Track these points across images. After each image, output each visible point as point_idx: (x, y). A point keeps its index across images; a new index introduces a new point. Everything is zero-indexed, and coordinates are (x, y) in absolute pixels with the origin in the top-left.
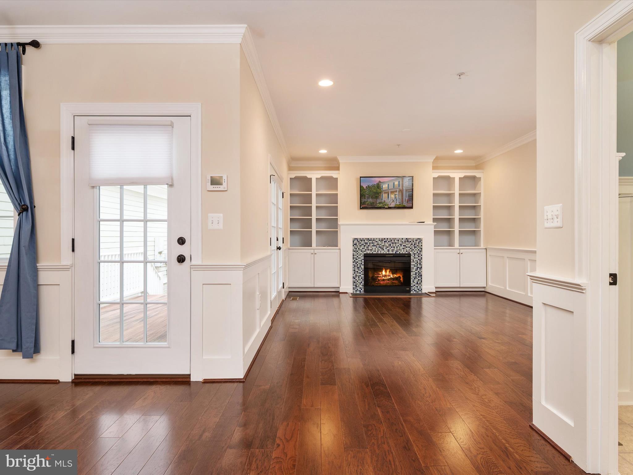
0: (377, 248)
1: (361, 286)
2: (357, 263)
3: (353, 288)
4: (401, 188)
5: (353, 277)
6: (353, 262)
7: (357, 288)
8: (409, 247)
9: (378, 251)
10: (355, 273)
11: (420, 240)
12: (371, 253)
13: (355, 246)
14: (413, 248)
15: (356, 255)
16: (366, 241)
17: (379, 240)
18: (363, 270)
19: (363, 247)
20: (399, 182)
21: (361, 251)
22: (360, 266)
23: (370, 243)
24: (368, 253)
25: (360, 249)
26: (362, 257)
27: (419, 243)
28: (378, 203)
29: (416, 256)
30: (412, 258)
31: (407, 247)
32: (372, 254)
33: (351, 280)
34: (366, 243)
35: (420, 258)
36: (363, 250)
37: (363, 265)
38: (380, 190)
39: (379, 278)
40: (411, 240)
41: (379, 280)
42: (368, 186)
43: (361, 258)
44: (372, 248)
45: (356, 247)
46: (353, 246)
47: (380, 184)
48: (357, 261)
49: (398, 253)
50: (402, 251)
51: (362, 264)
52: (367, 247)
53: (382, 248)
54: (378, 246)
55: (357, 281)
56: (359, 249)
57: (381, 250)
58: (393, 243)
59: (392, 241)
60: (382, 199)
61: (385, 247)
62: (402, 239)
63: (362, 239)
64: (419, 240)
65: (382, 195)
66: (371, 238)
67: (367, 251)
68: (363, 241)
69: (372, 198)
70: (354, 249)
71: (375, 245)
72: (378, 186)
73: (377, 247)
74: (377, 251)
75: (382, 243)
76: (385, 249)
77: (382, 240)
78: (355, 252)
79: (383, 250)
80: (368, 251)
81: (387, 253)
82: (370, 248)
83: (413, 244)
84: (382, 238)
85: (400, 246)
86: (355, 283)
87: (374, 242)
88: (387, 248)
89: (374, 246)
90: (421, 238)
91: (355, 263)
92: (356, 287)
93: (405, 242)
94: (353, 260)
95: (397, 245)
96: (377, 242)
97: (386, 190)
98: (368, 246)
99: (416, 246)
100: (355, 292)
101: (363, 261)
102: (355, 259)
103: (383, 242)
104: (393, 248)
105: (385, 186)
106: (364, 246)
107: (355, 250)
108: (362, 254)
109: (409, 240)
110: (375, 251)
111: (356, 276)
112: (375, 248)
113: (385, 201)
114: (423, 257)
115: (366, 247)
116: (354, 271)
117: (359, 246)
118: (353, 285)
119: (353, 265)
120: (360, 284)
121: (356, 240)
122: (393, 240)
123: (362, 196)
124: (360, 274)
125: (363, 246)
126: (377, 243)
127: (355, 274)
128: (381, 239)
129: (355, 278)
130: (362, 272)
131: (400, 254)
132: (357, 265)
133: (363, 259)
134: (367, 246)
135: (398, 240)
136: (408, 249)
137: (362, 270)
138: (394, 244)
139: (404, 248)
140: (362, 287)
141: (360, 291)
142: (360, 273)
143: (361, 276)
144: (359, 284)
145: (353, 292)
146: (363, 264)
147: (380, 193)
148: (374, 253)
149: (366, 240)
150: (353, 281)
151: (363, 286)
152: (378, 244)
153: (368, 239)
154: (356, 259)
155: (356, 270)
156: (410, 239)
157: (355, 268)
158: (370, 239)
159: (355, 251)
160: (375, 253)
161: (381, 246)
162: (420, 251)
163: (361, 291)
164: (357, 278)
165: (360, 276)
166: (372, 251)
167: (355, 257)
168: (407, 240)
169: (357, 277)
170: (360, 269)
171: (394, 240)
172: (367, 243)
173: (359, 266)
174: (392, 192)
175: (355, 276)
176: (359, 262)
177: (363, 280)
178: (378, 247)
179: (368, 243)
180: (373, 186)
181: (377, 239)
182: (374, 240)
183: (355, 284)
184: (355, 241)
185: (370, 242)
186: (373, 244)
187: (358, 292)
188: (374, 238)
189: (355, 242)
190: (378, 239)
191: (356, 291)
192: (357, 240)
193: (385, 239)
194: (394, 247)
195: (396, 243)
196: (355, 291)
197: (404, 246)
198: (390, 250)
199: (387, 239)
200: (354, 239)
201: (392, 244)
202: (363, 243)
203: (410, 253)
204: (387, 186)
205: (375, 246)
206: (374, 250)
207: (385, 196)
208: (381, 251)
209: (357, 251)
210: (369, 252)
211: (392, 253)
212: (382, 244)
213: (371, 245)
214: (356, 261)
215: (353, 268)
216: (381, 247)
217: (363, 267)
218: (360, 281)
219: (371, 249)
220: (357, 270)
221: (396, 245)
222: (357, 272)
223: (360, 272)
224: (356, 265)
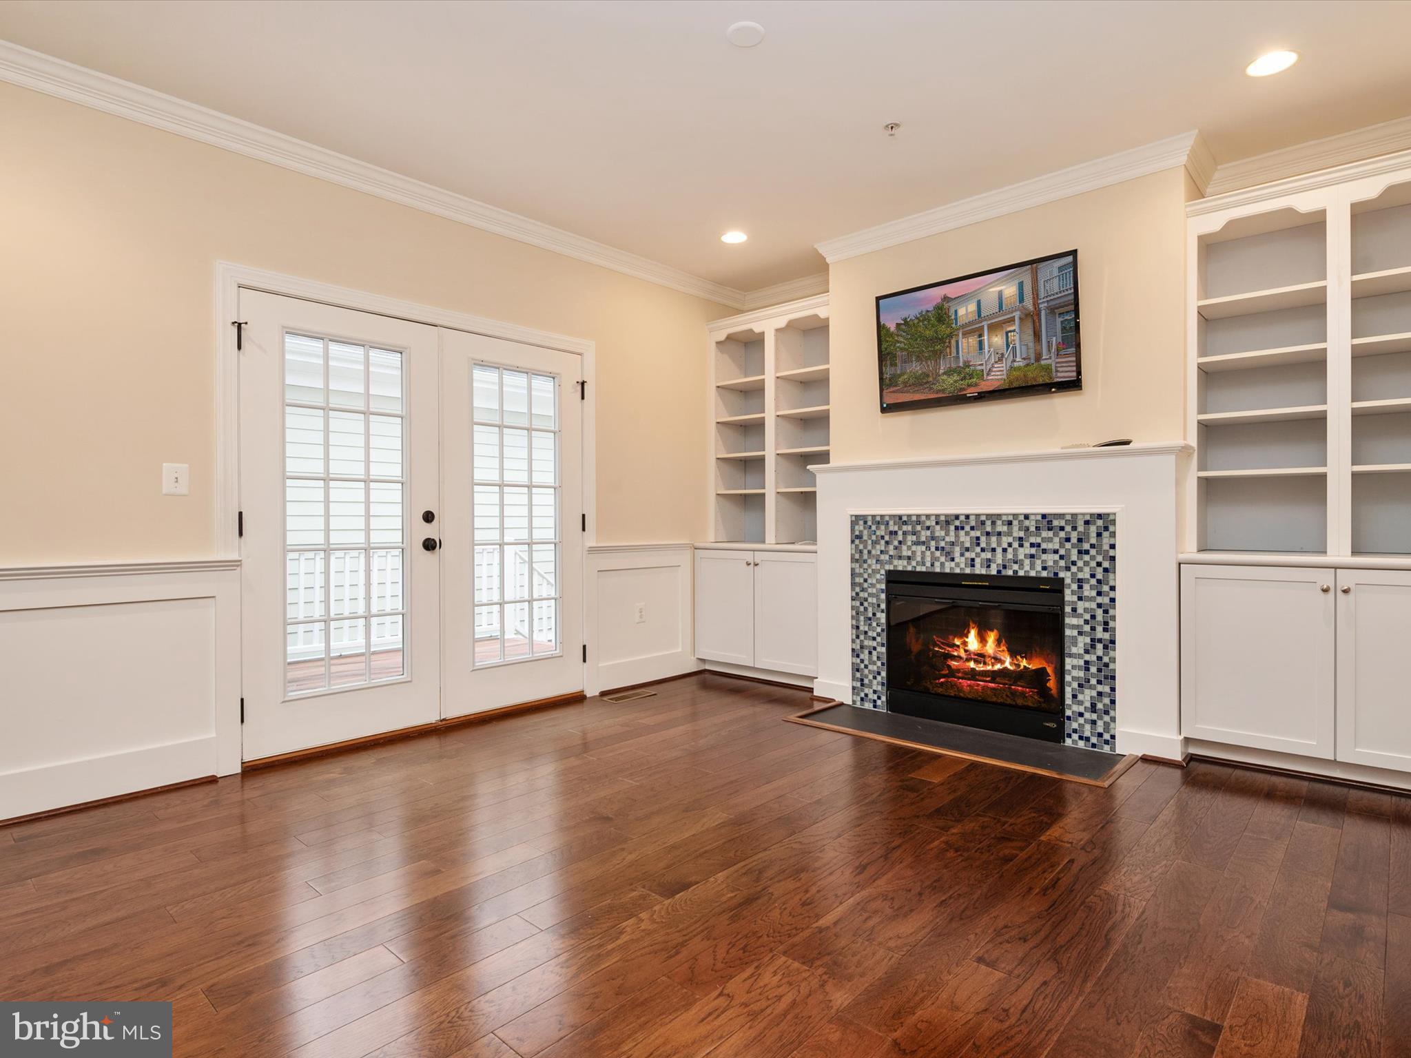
0: (928, 553)
1: (878, 684)
2: (866, 604)
3: (854, 688)
4: (1029, 303)
5: (853, 650)
6: (853, 599)
7: (866, 691)
8: (1056, 552)
9: (932, 565)
10: (858, 637)
11: (1105, 522)
12: (909, 568)
13: (857, 542)
14: (1074, 557)
15: (860, 575)
16: (893, 528)
17: (937, 523)
18: (883, 630)
19: (883, 548)
20: (1021, 285)
21: (878, 561)
22: (874, 614)
23: (905, 533)
24: (900, 568)
25: (873, 552)
26: (879, 581)
27: (1099, 535)
28: (944, 373)
29: (1088, 591)
30: (1069, 596)
31: (1044, 551)
32: (914, 573)
33: (847, 660)
34: (891, 533)
35: (1106, 600)
36: (883, 557)
37: (882, 611)
38: (949, 326)
39: (954, 663)
40: (1063, 523)
41: (953, 673)
42: (905, 320)
43: (878, 586)
44: (914, 553)
45: (861, 547)
46: (853, 542)
47: (946, 305)
48: (866, 595)
49: (1010, 573)
50: (1027, 568)
51: (879, 606)
52: (896, 548)
53: (948, 554)
54: (933, 543)
55: (866, 667)
56: (869, 552)
57: (943, 559)
58: (988, 534)
59: (986, 525)
60: (957, 357)
61: (957, 550)
62: (1027, 517)
63: (878, 519)
64: (1100, 523)
65: (957, 342)
66: (909, 516)
67: (896, 562)
68: (883, 527)
69: (919, 359)
70: (854, 552)
71: (923, 539)
72: (941, 314)
73: (928, 548)
74: (928, 564)
75: (947, 534)
76: (957, 555)
77: (948, 523)
78: (858, 565)
79: (953, 560)
80: (900, 562)
81: (968, 571)
82: (906, 553)
83: (1074, 540)
84: (946, 516)
85: (1016, 545)
86: (858, 670)
87: (919, 528)
88: (968, 555)
89: (917, 543)
90: (1108, 514)
91: (858, 604)
92: (862, 685)
93: (1037, 528)
94: (852, 590)
95: (1005, 541)
96: (928, 528)
97: (971, 323)
98: (900, 542)
99: (1086, 546)
100: (858, 705)
101: (883, 596)
102: (858, 589)
103: (952, 528)
104: (989, 555)
105: (965, 312)
106: (887, 543)
107: (857, 556)
108: (878, 572)
109: (1056, 523)
110: (923, 564)
111: (862, 647)
112: (923, 553)
113: (967, 364)
114: (1118, 595)
115: (891, 547)
116: (854, 631)
117: (870, 542)
118: (854, 678)
119: (853, 608)
120: (875, 678)
121: (861, 522)
122: (988, 523)
123: (884, 357)
124: (874, 644)
125: (883, 542)
126: (928, 533)
127: (858, 641)
128: (943, 518)
129: (858, 656)
130: (879, 635)
131: (1015, 577)
132: (866, 609)
133: (882, 591)
134: (896, 543)
135: (1010, 523)
136: (1050, 559)
137: (879, 630)
138: (994, 539)
139: (1032, 556)
140: (879, 688)
141: (875, 701)
142: (874, 639)
143: (879, 649)
144: (871, 677)
145: (854, 702)
146: (883, 606)
147: (950, 336)
148: (919, 569)
149: (891, 523)
150: (853, 663)
151: (885, 688)
152: (933, 538)
153: (900, 517)
154: (863, 590)
155: (862, 628)
156: (1061, 516)
157: (858, 620)
158: (905, 518)
159: (857, 561)
160: (924, 569)
161: (942, 544)
162: (1106, 570)
163: (879, 703)
164: (865, 656)
165: (875, 649)
166: (914, 563)
167: (857, 580)
168: (1045, 522)
169: (866, 652)
170: (874, 624)
171: (993, 523)
172: (896, 533)
173: (870, 615)
174: (993, 328)
175: (858, 647)
176: (870, 600)
177: (883, 664)
178: (933, 549)
179: (900, 533)
180: (923, 318)
181: (928, 516)
182: (918, 522)
183: (858, 675)
184: (858, 524)
185: (905, 528)
186: (914, 538)
187: (868, 706)
188: (918, 516)
189: (857, 527)
190: (933, 518)
191: (862, 699)
192: (865, 523)
193: (957, 517)
194: (994, 550)
195: (999, 534)
196: (859, 698)
197: (1032, 545)
198: (978, 561)
199: (967, 517)
200: (854, 518)
201: (983, 539)
202: (883, 533)
203: (1061, 575)
204: (972, 307)
205: (923, 543)
206: (919, 559)
207: (967, 345)
208: (942, 565)
209: (865, 561)
210: (901, 565)
211: (984, 572)
212: (947, 539)
213: (911, 538)
214: (862, 594)
215: (853, 617)
216: (943, 548)
217: (882, 617)
218: (875, 668)
219: (909, 553)
220: (866, 629)
221: (999, 544)
222: (866, 633)
223: (875, 635)
224: (862, 609)
